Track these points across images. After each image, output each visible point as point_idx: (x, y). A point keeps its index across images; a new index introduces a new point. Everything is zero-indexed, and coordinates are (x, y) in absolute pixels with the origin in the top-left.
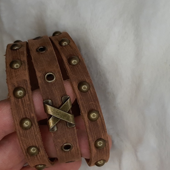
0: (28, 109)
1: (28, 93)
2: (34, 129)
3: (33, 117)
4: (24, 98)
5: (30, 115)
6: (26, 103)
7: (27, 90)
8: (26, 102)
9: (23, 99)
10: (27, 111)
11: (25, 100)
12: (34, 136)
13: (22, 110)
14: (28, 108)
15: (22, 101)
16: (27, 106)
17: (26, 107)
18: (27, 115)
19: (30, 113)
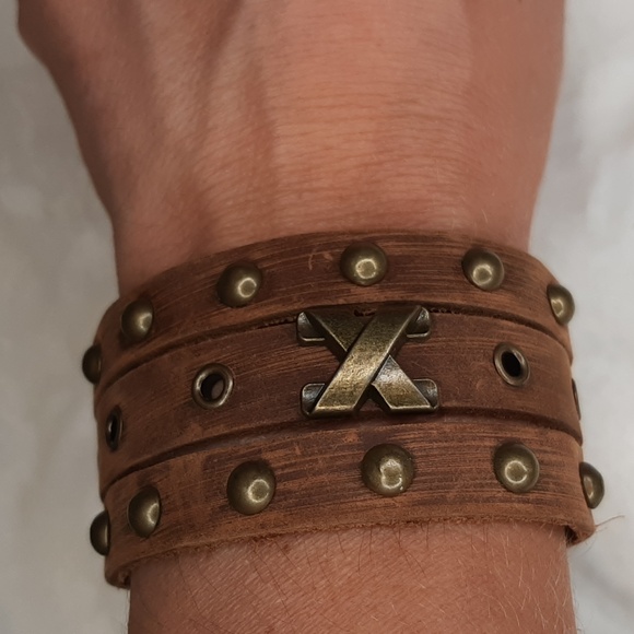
0: (326, 453)
1: (260, 451)
2: (414, 440)
3: (359, 435)
4: (276, 469)
5: (350, 447)
6: (298, 460)
7: (244, 456)
8: (293, 461)
9: (278, 473)
10: (331, 458)
11: (286, 466)
12: (445, 444)
13: (324, 478)
14: (321, 452)
15: (289, 477)
16: (313, 457)
17: (316, 460)
18: (349, 461)
19: (342, 448)
